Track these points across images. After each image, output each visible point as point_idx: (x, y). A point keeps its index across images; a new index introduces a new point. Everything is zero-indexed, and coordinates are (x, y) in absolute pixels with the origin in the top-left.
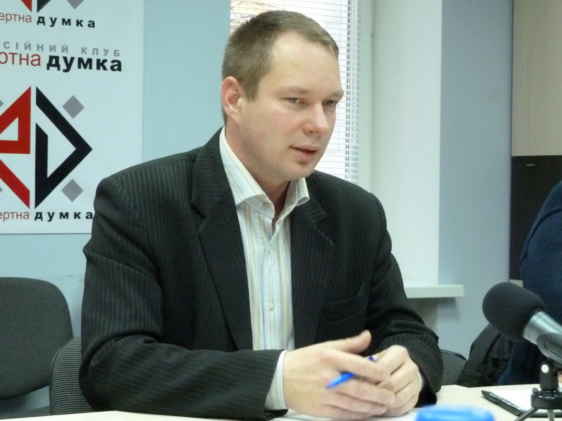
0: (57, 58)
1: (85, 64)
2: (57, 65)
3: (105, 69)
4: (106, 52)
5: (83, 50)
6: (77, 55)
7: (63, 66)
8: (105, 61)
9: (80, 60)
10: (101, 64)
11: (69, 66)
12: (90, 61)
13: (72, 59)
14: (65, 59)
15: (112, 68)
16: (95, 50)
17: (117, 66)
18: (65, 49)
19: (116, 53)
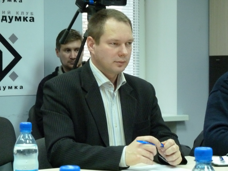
0: (6, 17)
1: (18, 19)
2: (6, 20)
3: (27, 21)
4: (27, 13)
5: (17, 13)
6: (14, 15)
7: (8, 20)
8: (27, 17)
9: (16, 17)
10: (25, 19)
11: (11, 20)
12: (20, 18)
13: (12, 17)
14: (9, 17)
15: (30, 21)
16: (22, 13)
17: (32, 20)
18: (9, 13)
19: (32, 14)
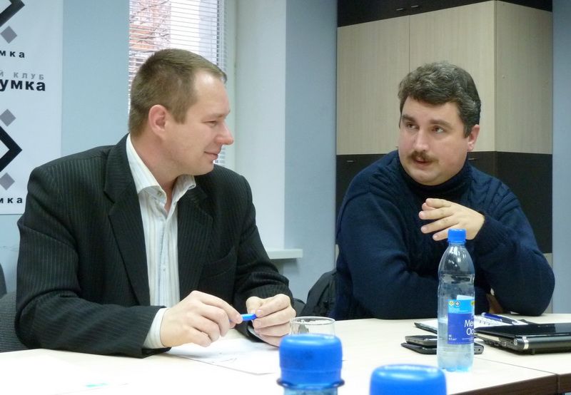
1: (16, 85)
3: (32, 89)
4: (33, 76)
5: (15, 75)
6: (10, 78)
8: (32, 83)
9: (13, 82)
10: (29, 85)
11: (4, 87)
12: (20, 83)
13: (7, 81)
14: (1, 81)
15: (38, 88)
16: (25, 75)
17: (42, 87)
18: (1, 74)
19: (41, 77)
